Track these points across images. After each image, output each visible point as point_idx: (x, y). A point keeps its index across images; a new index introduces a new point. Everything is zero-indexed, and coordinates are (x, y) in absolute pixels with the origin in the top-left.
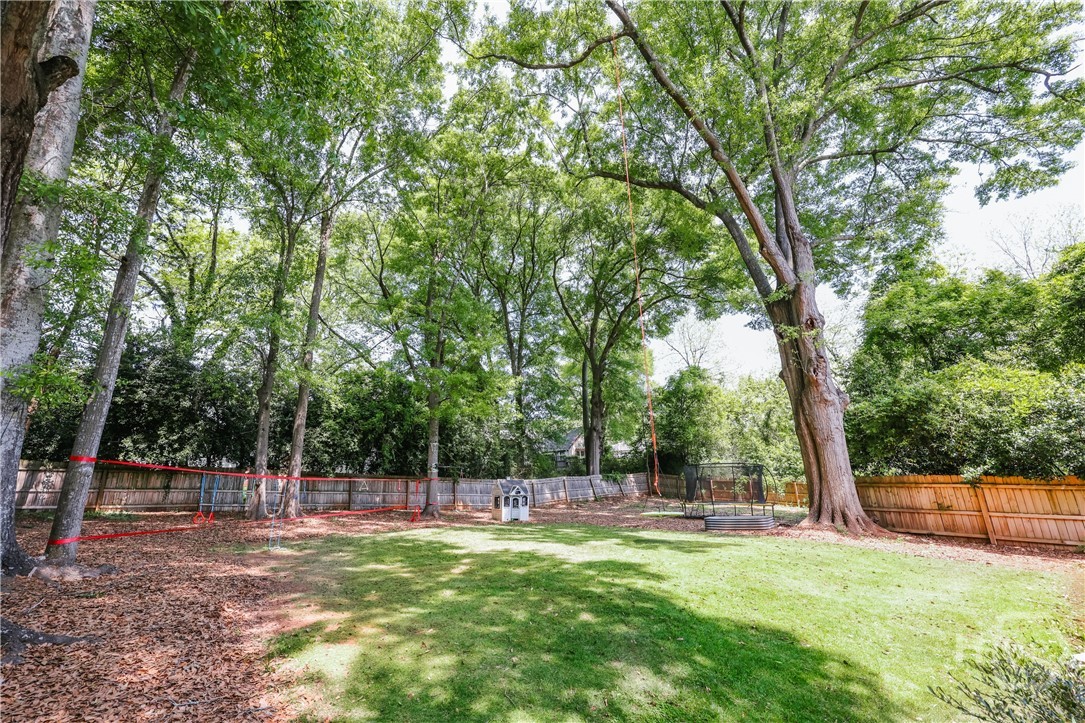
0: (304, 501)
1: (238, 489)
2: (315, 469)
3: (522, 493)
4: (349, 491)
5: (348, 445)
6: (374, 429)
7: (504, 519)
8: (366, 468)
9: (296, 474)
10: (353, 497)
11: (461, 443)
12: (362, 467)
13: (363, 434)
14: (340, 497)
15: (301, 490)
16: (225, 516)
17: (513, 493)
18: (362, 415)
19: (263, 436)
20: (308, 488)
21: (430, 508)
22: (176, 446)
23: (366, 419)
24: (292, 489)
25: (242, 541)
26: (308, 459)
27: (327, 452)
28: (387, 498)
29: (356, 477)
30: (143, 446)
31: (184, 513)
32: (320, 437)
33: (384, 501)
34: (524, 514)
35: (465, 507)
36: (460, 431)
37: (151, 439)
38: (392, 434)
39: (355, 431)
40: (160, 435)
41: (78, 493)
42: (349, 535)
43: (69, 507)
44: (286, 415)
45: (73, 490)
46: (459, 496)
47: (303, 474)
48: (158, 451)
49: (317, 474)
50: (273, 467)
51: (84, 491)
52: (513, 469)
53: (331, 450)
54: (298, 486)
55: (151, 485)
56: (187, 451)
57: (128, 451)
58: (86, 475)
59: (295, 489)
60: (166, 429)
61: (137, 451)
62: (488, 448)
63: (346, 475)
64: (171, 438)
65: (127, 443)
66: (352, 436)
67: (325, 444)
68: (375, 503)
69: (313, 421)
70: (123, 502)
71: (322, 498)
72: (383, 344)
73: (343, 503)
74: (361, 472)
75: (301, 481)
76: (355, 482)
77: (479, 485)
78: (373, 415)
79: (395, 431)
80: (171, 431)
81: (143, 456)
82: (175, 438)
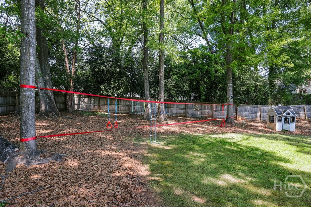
0: (167, 112)
1: (142, 106)
2: (170, 99)
3: (291, 115)
4: (186, 108)
5: (184, 87)
6: (195, 79)
7: (277, 130)
8: (192, 98)
9: (162, 100)
10: (187, 111)
11: (241, 85)
12: (190, 98)
13: (190, 81)
14: (182, 111)
15: (165, 107)
16: (137, 117)
17: (285, 114)
18: (189, 72)
19: (146, 82)
20: (168, 107)
21: (229, 120)
22: (118, 88)
23: (191, 74)
24: (161, 107)
25: (141, 132)
26: (167, 94)
27: (174, 90)
28: (203, 112)
29: (188, 102)
30: (107, 88)
31: (124, 115)
32: (171, 83)
33: (201, 113)
34: (292, 127)
35: (242, 118)
36: (240, 78)
37: (109, 85)
38: (204, 82)
39: (187, 80)
40: (111, 83)
41: (27, 109)
42: (191, 133)
43: (24, 118)
44: (156, 74)
45: (24, 107)
46: (239, 113)
47: (165, 100)
48: (112, 90)
49: (171, 101)
50: (153, 97)
51: (30, 108)
52: (270, 100)
53: (176, 89)
54: (164, 106)
55: (113, 104)
56: (121, 90)
57: (103, 90)
58: (29, 97)
59: (162, 107)
60: (113, 81)
61: (106, 90)
62: (256, 88)
63: (184, 101)
64: (115, 84)
65: (102, 87)
66: (185, 82)
67: (174, 86)
68: (198, 114)
69: (167, 76)
70: (106, 109)
71: (174, 111)
72: (193, 42)
73: (183, 114)
74: (190, 100)
75: (165, 104)
76: (188, 104)
77: (250, 108)
78: (194, 72)
79: (205, 80)
80: (115, 82)
81: (108, 92)
82: (117, 84)
